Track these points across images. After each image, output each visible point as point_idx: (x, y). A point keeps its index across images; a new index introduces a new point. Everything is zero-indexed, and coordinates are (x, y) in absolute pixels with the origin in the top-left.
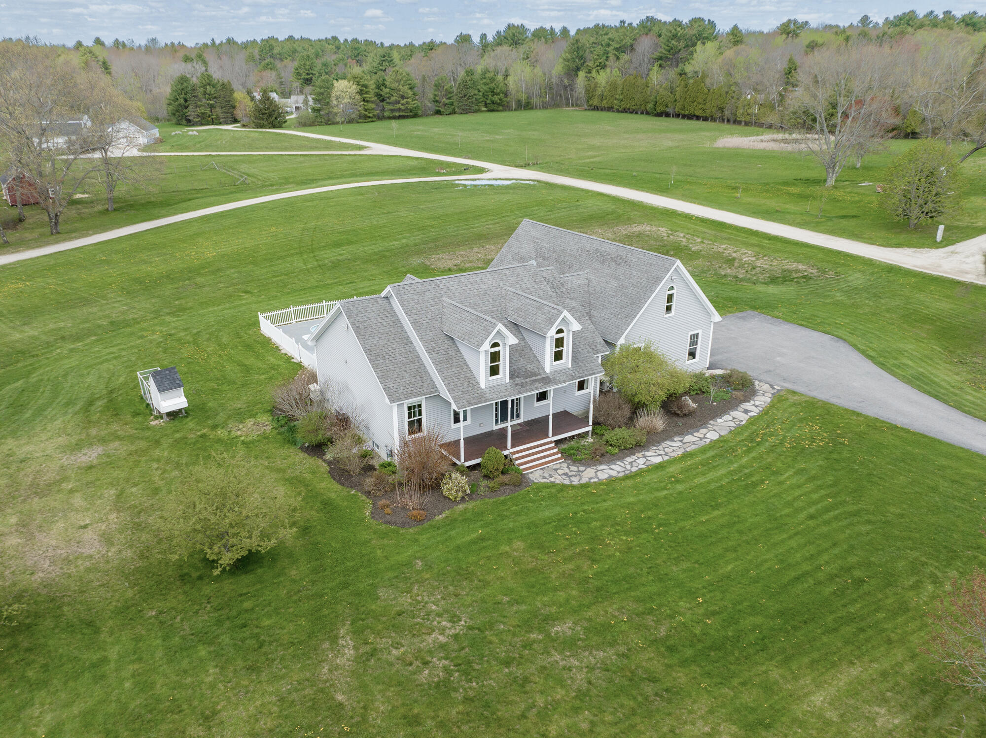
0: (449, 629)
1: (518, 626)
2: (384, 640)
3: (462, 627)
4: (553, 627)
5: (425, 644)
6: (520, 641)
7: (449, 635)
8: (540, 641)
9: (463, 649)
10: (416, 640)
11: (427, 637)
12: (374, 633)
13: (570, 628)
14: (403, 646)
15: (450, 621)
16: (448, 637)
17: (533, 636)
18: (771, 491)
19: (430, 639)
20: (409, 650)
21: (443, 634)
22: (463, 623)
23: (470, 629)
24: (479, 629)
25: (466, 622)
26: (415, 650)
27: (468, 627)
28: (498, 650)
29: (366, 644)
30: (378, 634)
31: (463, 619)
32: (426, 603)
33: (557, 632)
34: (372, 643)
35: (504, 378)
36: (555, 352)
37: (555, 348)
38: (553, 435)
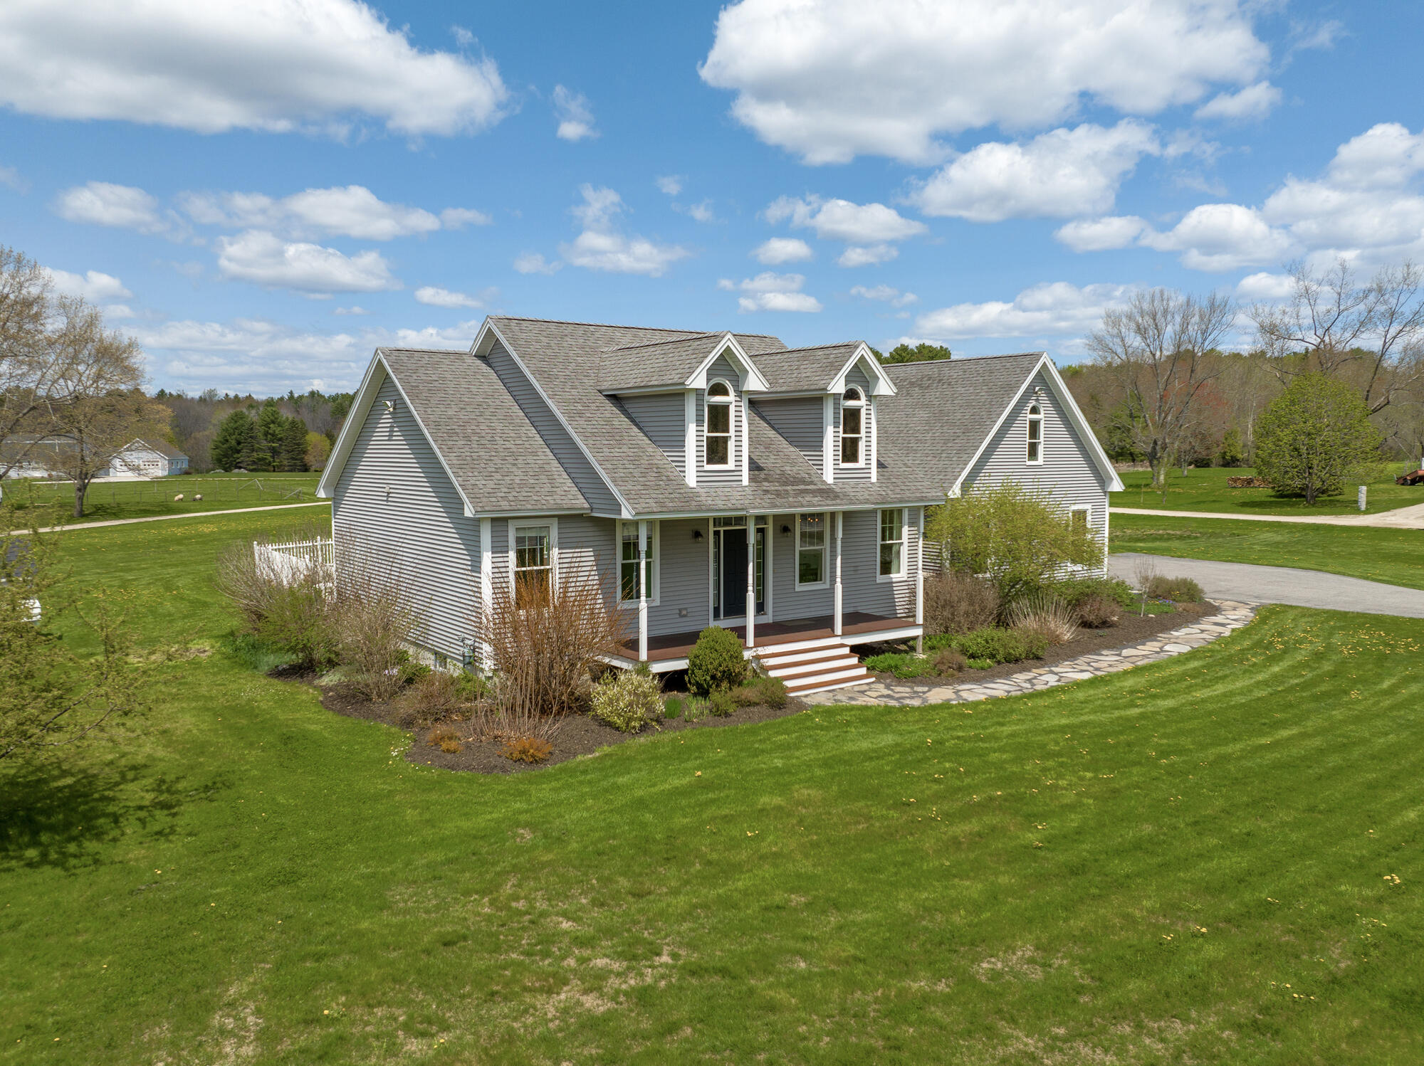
0: (618, 975)
1: (857, 959)
2: (379, 1012)
3: (662, 970)
4: (976, 959)
5: (530, 1020)
6: (876, 1001)
7: (618, 992)
8: (947, 1000)
9: (672, 1028)
10: (500, 1009)
11: (540, 1000)
12: (347, 992)
13: (1032, 961)
14: (446, 1028)
15: (620, 956)
16: (614, 999)
17: (918, 985)
19: (550, 1006)
20: (469, 1038)
21: (600, 989)
22: (665, 959)
23: (693, 973)
24: (723, 972)
25: (675, 956)
26: (491, 1037)
27: (683, 967)
28: (803, 1029)
29: (307, 1023)
30: (364, 995)
31: (666, 949)
32: (543, 914)
33: (995, 975)
34: (333, 1021)
35: (738, 470)
36: (844, 439)
37: (845, 432)
38: (844, 634)
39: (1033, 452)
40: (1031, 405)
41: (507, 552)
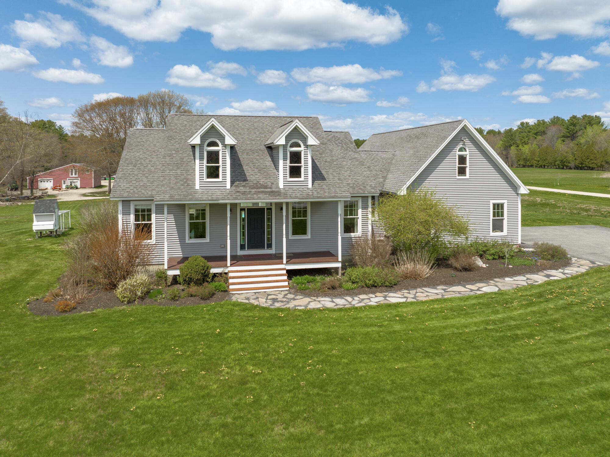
18: (540, 348)
35: (224, 181)
36: (290, 166)
37: (291, 163)
38: (288, 263)
39: (462, 171)
40: (459, 147)
41: (130, 215)
